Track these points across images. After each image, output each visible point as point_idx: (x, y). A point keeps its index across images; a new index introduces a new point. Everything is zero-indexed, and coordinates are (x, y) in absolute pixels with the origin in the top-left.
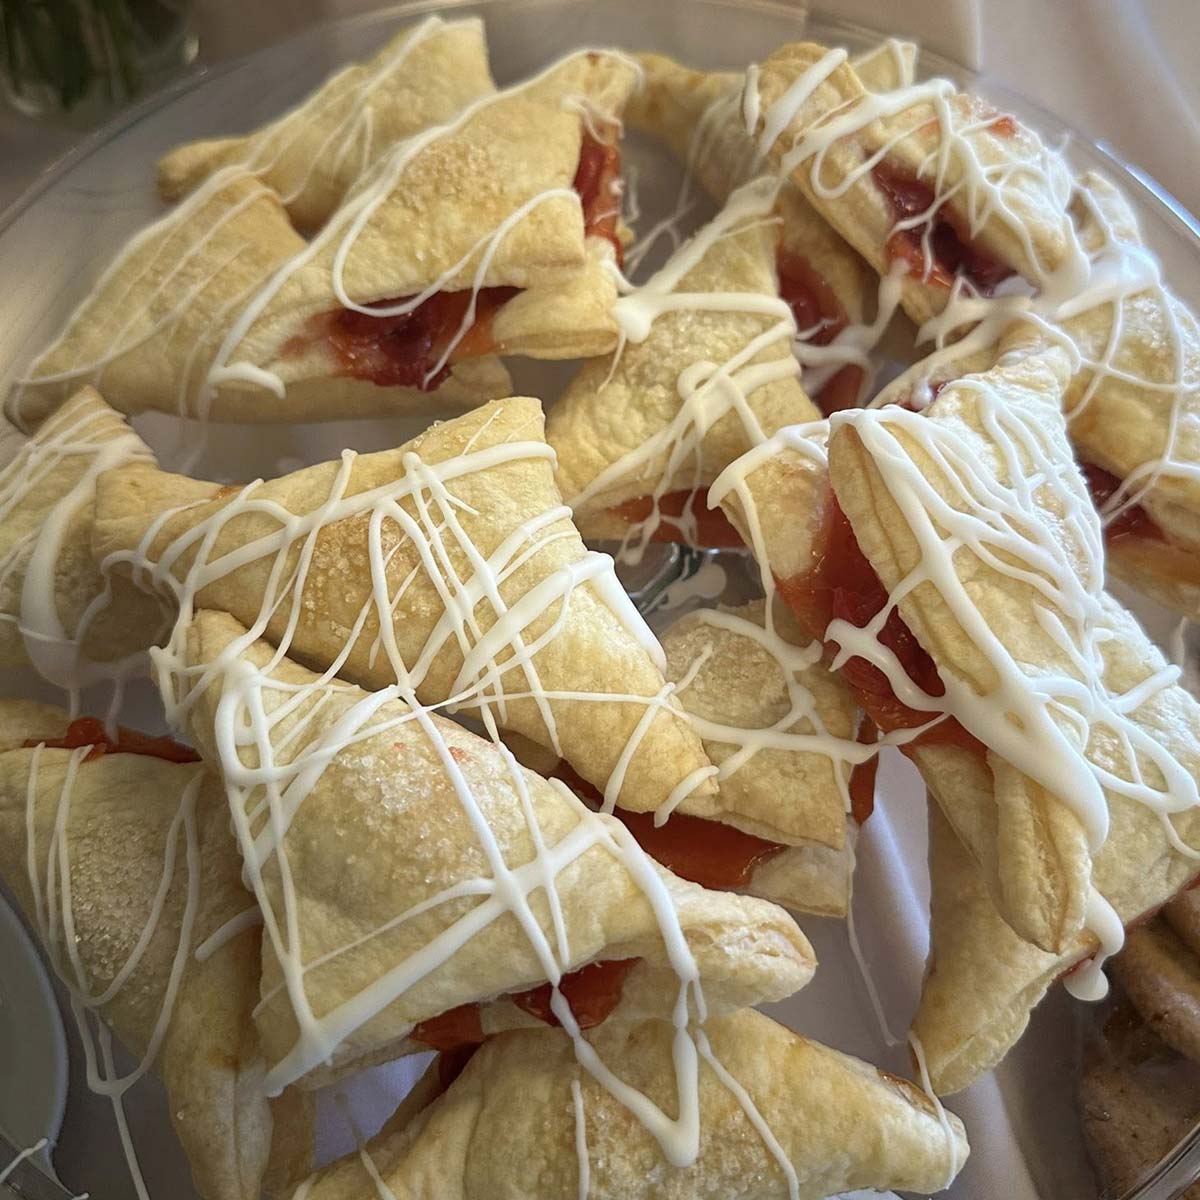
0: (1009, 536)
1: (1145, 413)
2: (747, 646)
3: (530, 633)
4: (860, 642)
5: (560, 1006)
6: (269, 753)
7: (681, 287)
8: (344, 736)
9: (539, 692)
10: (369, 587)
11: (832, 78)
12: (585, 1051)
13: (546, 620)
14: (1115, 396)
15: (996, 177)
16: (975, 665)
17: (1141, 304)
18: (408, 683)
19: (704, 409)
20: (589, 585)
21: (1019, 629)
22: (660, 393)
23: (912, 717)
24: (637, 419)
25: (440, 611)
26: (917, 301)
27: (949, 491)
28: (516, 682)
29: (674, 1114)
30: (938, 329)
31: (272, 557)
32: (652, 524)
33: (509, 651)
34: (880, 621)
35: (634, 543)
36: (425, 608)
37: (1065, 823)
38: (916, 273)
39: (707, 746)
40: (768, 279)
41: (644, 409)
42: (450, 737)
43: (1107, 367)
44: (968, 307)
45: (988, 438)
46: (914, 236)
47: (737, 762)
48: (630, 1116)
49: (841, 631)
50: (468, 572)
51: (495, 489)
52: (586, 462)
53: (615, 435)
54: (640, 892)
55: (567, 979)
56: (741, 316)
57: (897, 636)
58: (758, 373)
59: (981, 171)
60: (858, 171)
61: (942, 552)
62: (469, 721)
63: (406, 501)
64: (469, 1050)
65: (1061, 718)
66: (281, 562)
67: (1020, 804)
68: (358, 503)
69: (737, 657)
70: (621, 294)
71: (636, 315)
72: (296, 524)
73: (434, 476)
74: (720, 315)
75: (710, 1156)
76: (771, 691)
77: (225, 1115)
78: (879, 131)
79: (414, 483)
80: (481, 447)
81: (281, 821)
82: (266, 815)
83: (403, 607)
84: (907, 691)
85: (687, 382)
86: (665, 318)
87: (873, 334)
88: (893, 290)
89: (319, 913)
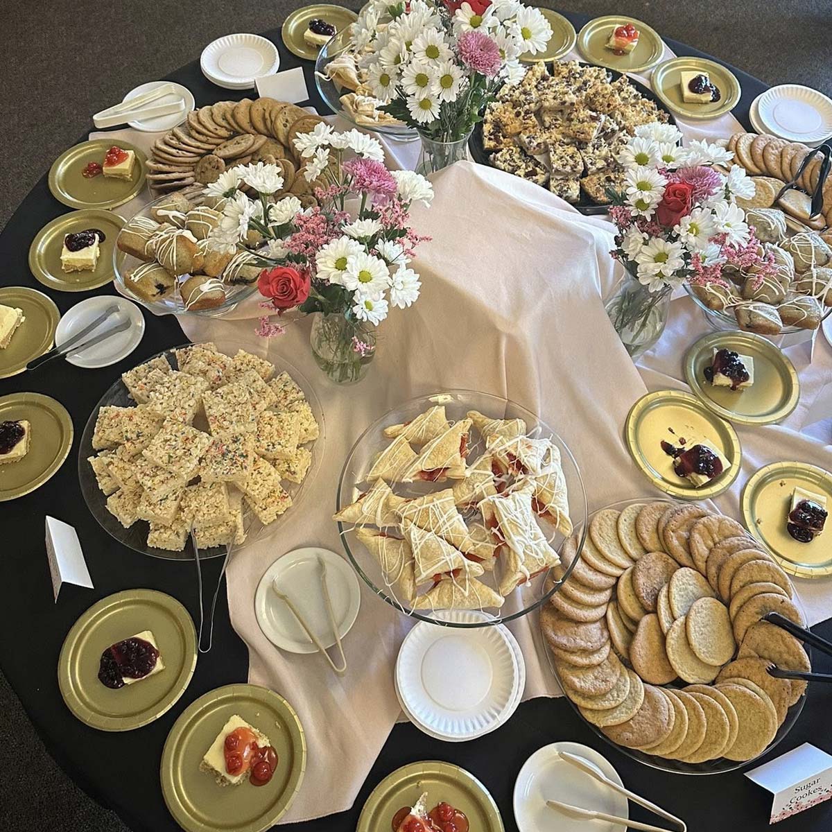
0: (514, 518)
1: (550, 495)
2: (481, 529)
3: (450, 526)
4: (495, 531)
5: (452, 574)
6: (417, 539)
7: (475, 469)
8: (427, 538)
9: (451, 534)
10: (429, 518)
11: (500, 441)
12: (454, 582)
13: (453, 524)
14: (545, 492)
15: (526, 456)
16: (508, 535)
17: (553, 475)
18: (433, 531)
19: (477, 491)
20: (458, 519)
21: (515, 531)
22: (471, 486)
23: (502, 542)
24: (467, 491)
25: (438, 521)
26: (514, 473)
27: (507, 511)
28: (448, 532)
29: (465, 590)
30: (517, 479)
31: (415, 512)
32: (469, 506)
33: (447, 528)
34: (498, 528)
35: (466, 509)
36: (436, 521)
37: (517, 557)
38: (513, 469)
39: (474, 544)
40: (490, 468)
41: (468, 489)
42: (440, 539)
43: (544, 487)
44: (521, 476)
45: (515, 503)
46: (513, 464)
47: (477, 546)
48: (460, 590)
49: (492, 529)
50: (442, 517)
51: (446, 504)
52: (459, 497)
53: (464, 493)
54: (463, 560)
55: (453, 570)
56: (485, 475)
57: (499, 530)
58: (487, 485)
59: (523, 456)
60: (504, 454)
61: (505, 519)
62: (441, 537)
63: (434, 505)
64: (439, 582)
65: (519, 543)
66: (417, 513)
67: (512, 554)
68: (427, 505)
69: (479, 531)
70: (466, 468)
71: (468, 473)
72: (419, 508)
73: (438, 502)
74: (482, 474)
75: (469, 596)
76: (484, 536)
77: (408, 586)
78: (508, 449)
79: (435, 503)
80: (445, 498)
81: (419, 547)
82: (417, 547)
83: (433, 521)
84: (501, 538)
85: (475, 486)
86: (473, 474)
87: (508, 476)
88: (510, 472)
89: (423, 560)
